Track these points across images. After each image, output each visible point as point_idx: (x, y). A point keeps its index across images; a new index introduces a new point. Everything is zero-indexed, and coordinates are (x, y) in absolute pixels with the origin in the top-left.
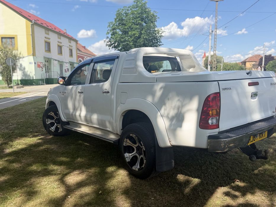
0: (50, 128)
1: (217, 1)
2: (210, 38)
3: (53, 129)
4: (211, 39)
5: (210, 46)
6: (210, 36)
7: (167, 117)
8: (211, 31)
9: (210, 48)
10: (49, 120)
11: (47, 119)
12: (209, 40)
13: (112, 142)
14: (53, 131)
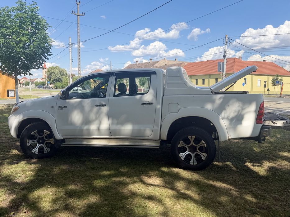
0: (32, 150)
1: (79, 16)
2: (70, 50)
3: (36, 150)
4: (71, 52)
5: (71, 59)
6: (70, 49)
7: (227, 118)
8: (70, 44)
9: (71, 60)
10: (30, 141)
11: (28, 140)
12: (69, 53)
13: (158, 147)
14: (37, 153)
